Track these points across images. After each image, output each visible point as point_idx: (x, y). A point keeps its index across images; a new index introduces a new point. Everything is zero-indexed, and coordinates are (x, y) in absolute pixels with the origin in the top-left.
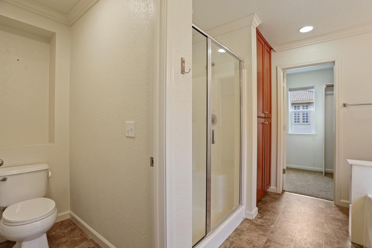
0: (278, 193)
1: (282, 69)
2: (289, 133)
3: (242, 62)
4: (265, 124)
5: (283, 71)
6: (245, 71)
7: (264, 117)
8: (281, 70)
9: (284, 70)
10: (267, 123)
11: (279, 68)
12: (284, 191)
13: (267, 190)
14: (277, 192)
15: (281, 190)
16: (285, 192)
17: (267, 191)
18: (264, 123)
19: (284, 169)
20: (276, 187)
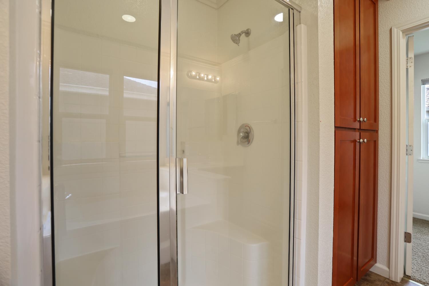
0: (393, 280)
1: (404, 32)
2: (422, 159)
3: (295, 11)
4: (360, 142)
5: (406, 35)
6: (302, 30)
7: (358, 129)
8: (401, 33)
9: (408, 32)
10: (365, 140)
11: (395, 30)
12: (406, 278)
13: (370, 269)
14: (389, 277)
15: (401, 275)
16: (411, 281)
17: (368, 270)
18: (358, 141)
19: (409, 233)
20: (389, 268)
